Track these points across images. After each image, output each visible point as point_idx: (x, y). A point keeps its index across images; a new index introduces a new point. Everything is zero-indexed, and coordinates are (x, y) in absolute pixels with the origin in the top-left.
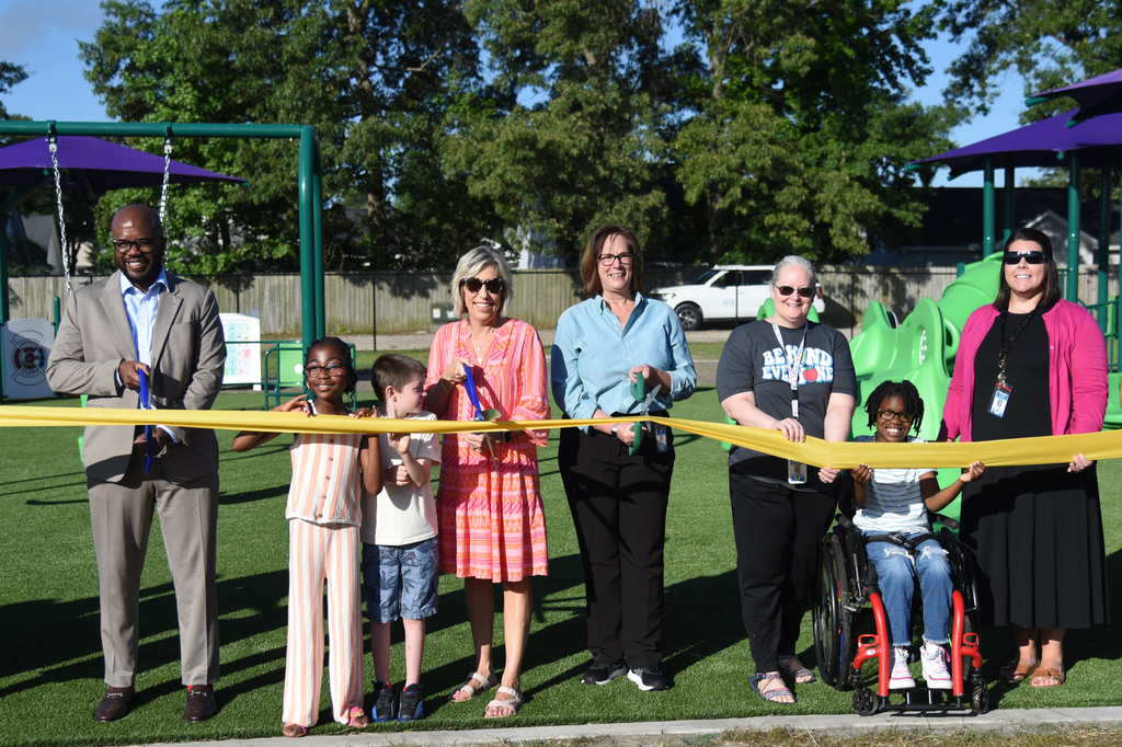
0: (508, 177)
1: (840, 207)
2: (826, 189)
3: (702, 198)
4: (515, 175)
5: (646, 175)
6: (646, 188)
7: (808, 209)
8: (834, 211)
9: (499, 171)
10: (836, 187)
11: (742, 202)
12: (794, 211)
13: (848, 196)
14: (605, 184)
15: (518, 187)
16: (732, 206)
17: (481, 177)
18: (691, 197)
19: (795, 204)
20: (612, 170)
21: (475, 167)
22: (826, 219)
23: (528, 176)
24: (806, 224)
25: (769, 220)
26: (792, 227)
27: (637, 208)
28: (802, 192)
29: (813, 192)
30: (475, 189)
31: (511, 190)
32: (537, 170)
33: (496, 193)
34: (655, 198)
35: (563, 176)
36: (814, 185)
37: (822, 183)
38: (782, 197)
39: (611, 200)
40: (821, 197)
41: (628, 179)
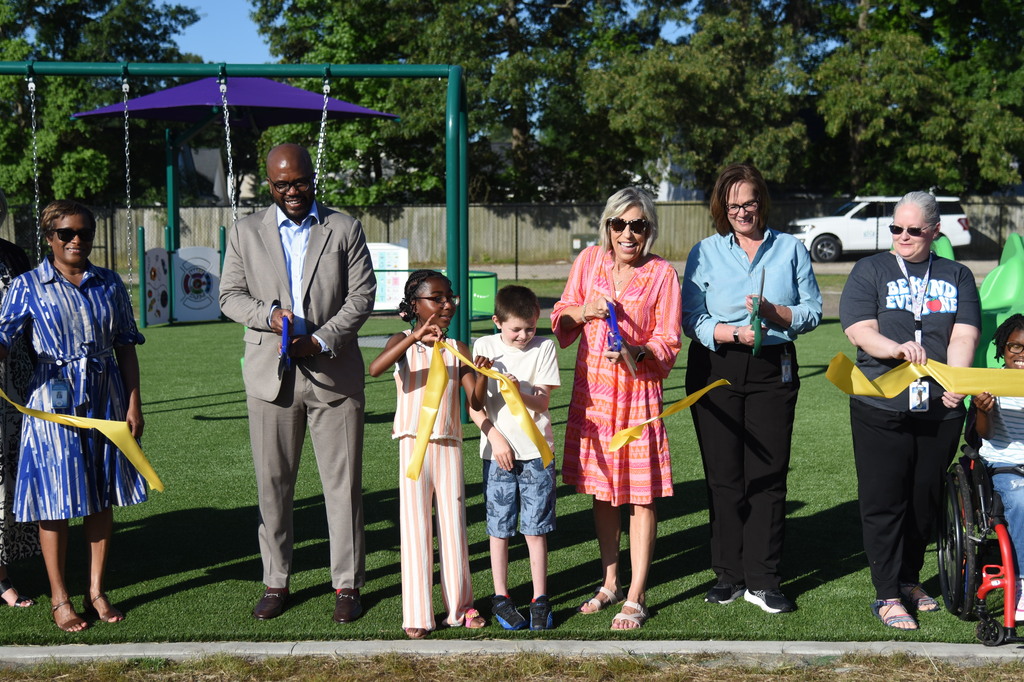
0: (649, 110)
1: (990, 136)
2: (975, 119)
3: (844, 129)
4: (655, 108)
5: (787, 107)
6: (787, 120)
7: (954, 140)
8: (983, 140)
9: (640, 104)
10: (986, 116)
11: (885, 133)
12: (941, 142)
13: (999, 125)
14: (745, 116)
15: (659, 120)
16: (874, 137)
17: (622, 110)
18: (833, 128)
19: (941, 135)
20: (752, 102)
21: (617, 101)
22: (974, 150)
23: (668, 109)
24: (952, 155)
25: (913, 151)
26: (937, 158)
27: (776, 141)
28: (948, 123)
29: (961, 122)
30: (617, 122)
31: (651, 124)
32: (677, 104)
33: (637, 127)
34: (796, 130)
35: (703, 109)
36: (962, 115)
37: (971, 113)
38: (927, 128)
39: (751, 134)
40: (969, 127)
41: (769, 110)
